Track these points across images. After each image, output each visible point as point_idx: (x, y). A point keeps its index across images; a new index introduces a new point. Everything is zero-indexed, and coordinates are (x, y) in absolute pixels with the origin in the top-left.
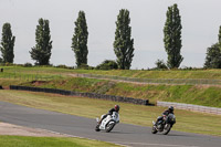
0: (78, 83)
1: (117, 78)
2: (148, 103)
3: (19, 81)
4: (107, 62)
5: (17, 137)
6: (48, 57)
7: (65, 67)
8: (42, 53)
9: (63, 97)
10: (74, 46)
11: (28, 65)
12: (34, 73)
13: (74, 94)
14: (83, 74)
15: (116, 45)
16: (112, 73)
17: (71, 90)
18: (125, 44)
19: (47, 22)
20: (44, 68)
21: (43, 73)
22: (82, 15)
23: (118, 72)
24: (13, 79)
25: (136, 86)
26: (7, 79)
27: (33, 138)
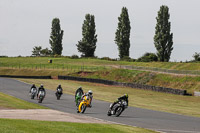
0: (121, 74)
1: (156, 69)
2: (185, 93)
3: (67, 72)
4: (148, 54)
5: (65, 123)
6: (94, 50)
7: (109, 59)
8: (88, 46)
9: (107, 87)
10: (118, 40)
11: (75, 57)
12: (81, 64)
13: (117, 84)
14: (125, 66)
15: (156, 39)
16: (153, 65)
17: (115, 80)
18: (164, 38)
19: (93, 17)
20: (89, 59)
21: (88, 65)
22: (125, 11)
23: (158, 64)
24: (61, 70)
25: (174, 77)
26: (56, 70)
27: (79, 124)
